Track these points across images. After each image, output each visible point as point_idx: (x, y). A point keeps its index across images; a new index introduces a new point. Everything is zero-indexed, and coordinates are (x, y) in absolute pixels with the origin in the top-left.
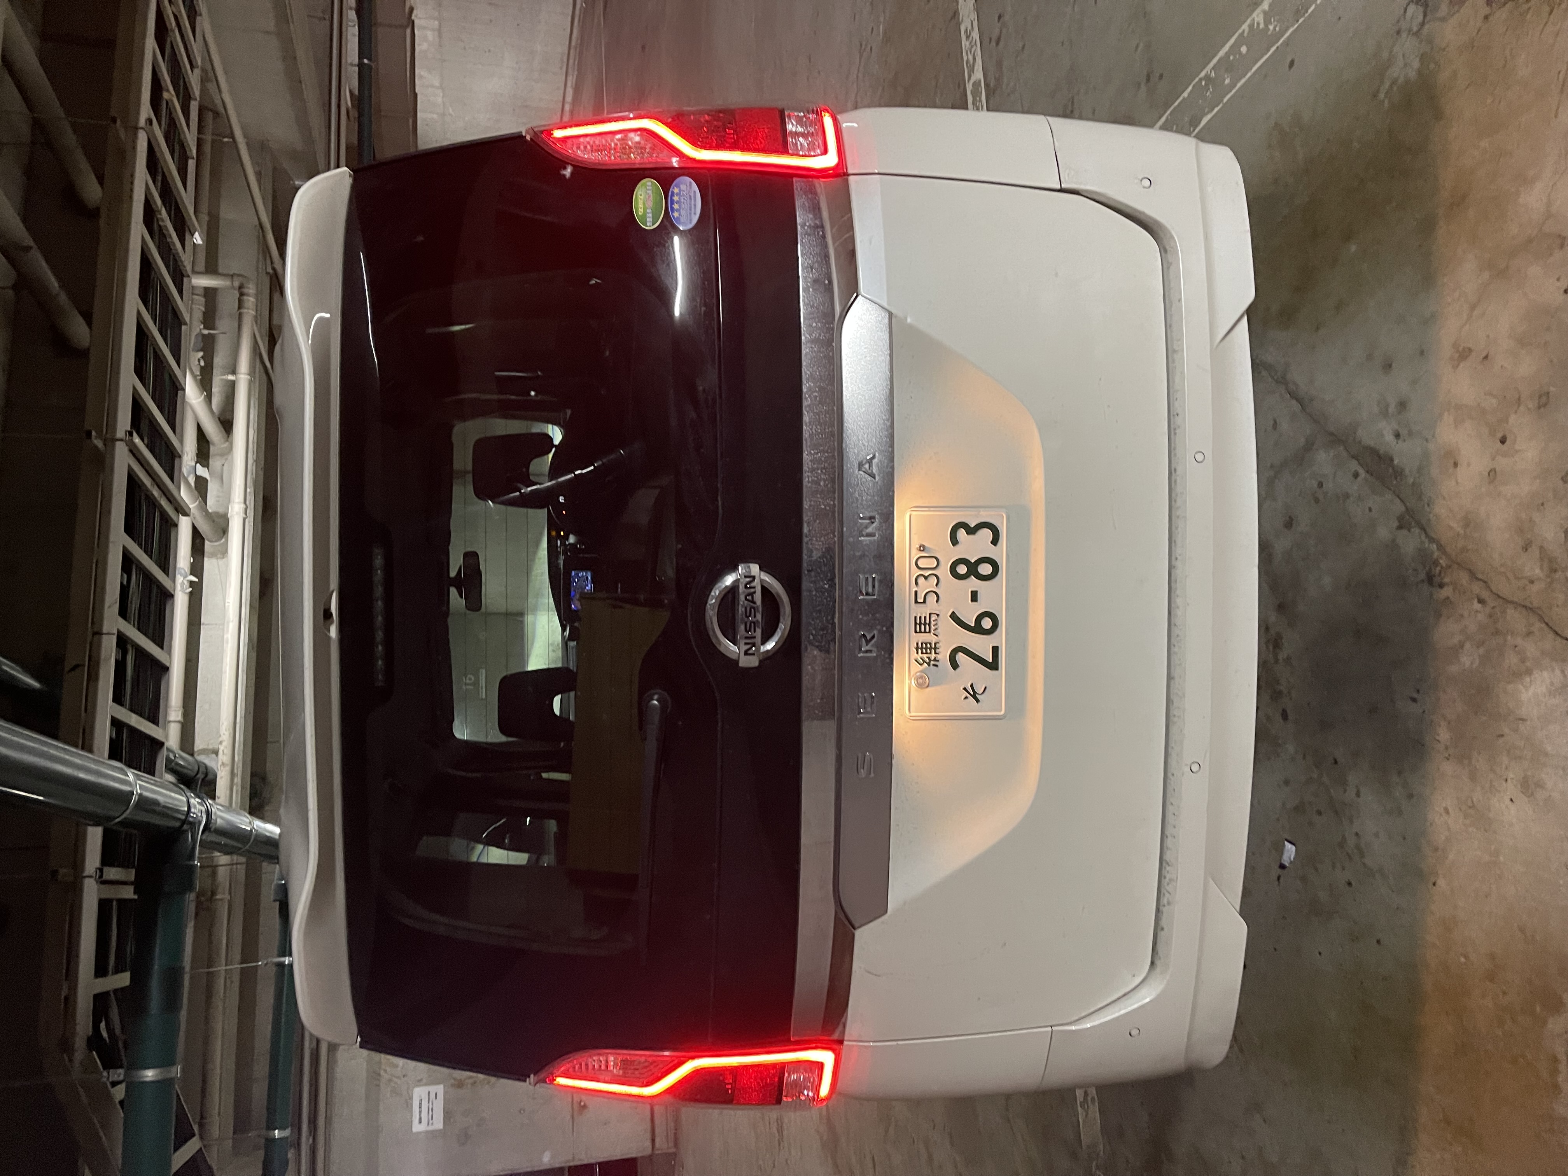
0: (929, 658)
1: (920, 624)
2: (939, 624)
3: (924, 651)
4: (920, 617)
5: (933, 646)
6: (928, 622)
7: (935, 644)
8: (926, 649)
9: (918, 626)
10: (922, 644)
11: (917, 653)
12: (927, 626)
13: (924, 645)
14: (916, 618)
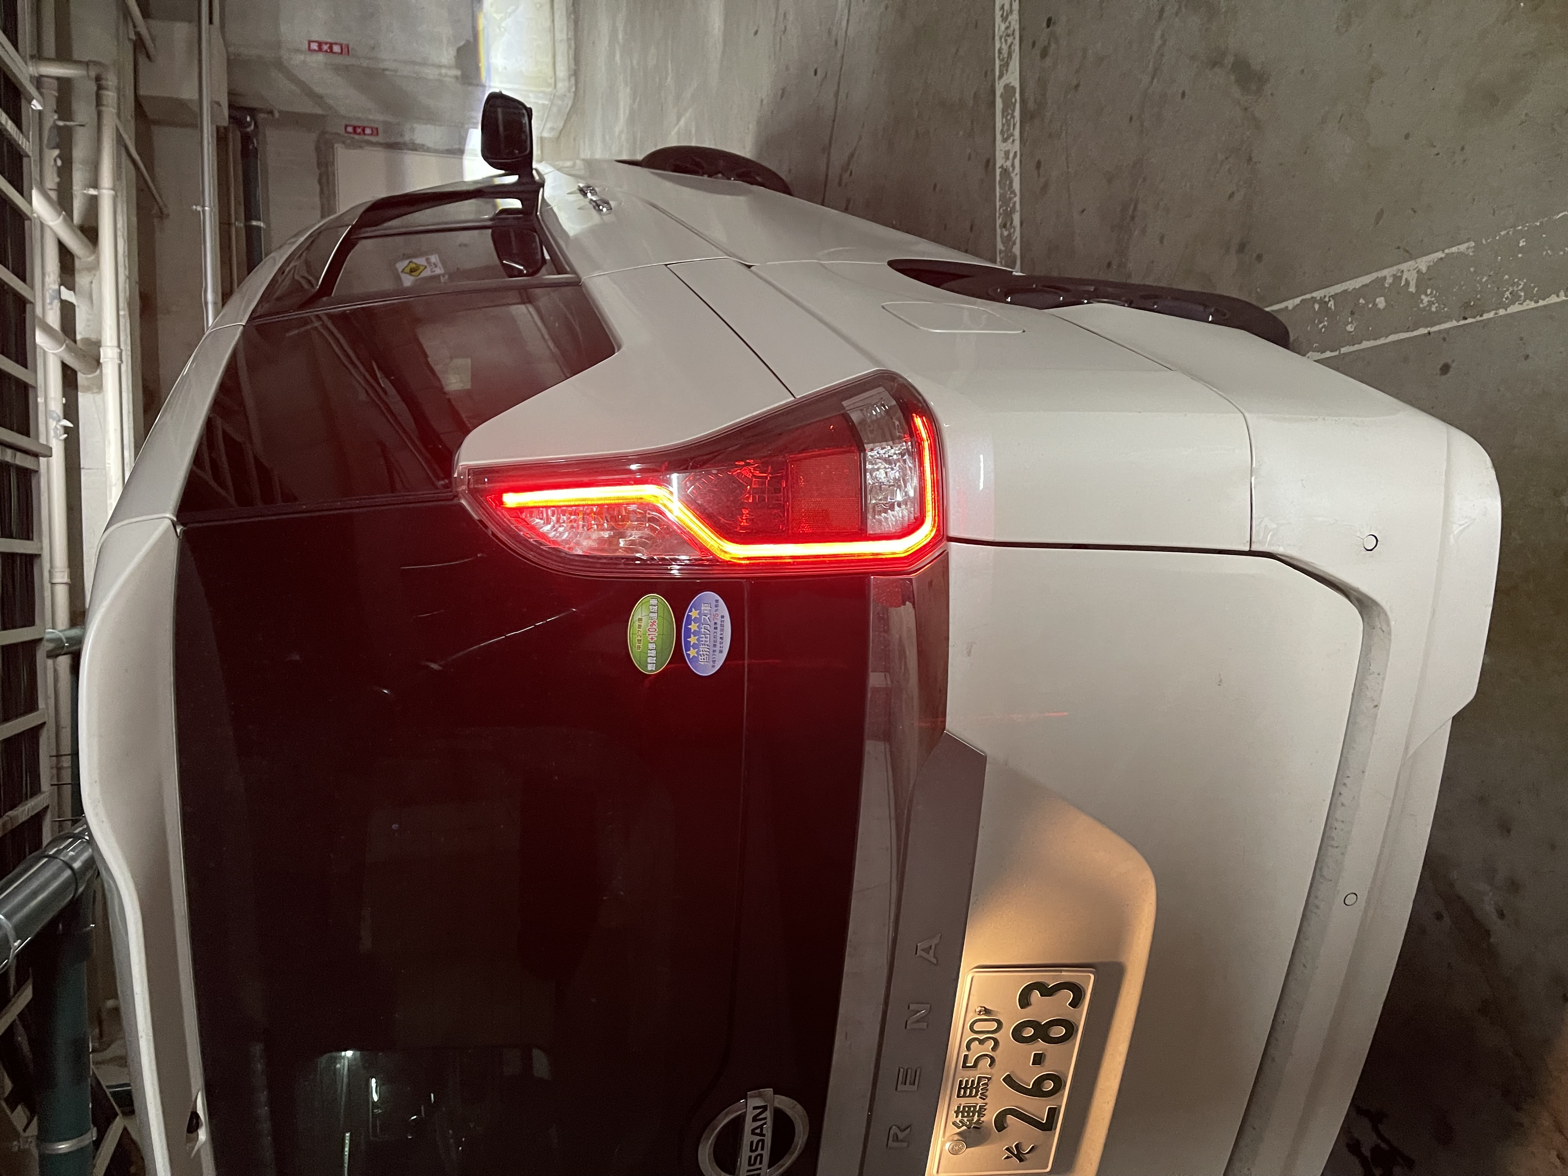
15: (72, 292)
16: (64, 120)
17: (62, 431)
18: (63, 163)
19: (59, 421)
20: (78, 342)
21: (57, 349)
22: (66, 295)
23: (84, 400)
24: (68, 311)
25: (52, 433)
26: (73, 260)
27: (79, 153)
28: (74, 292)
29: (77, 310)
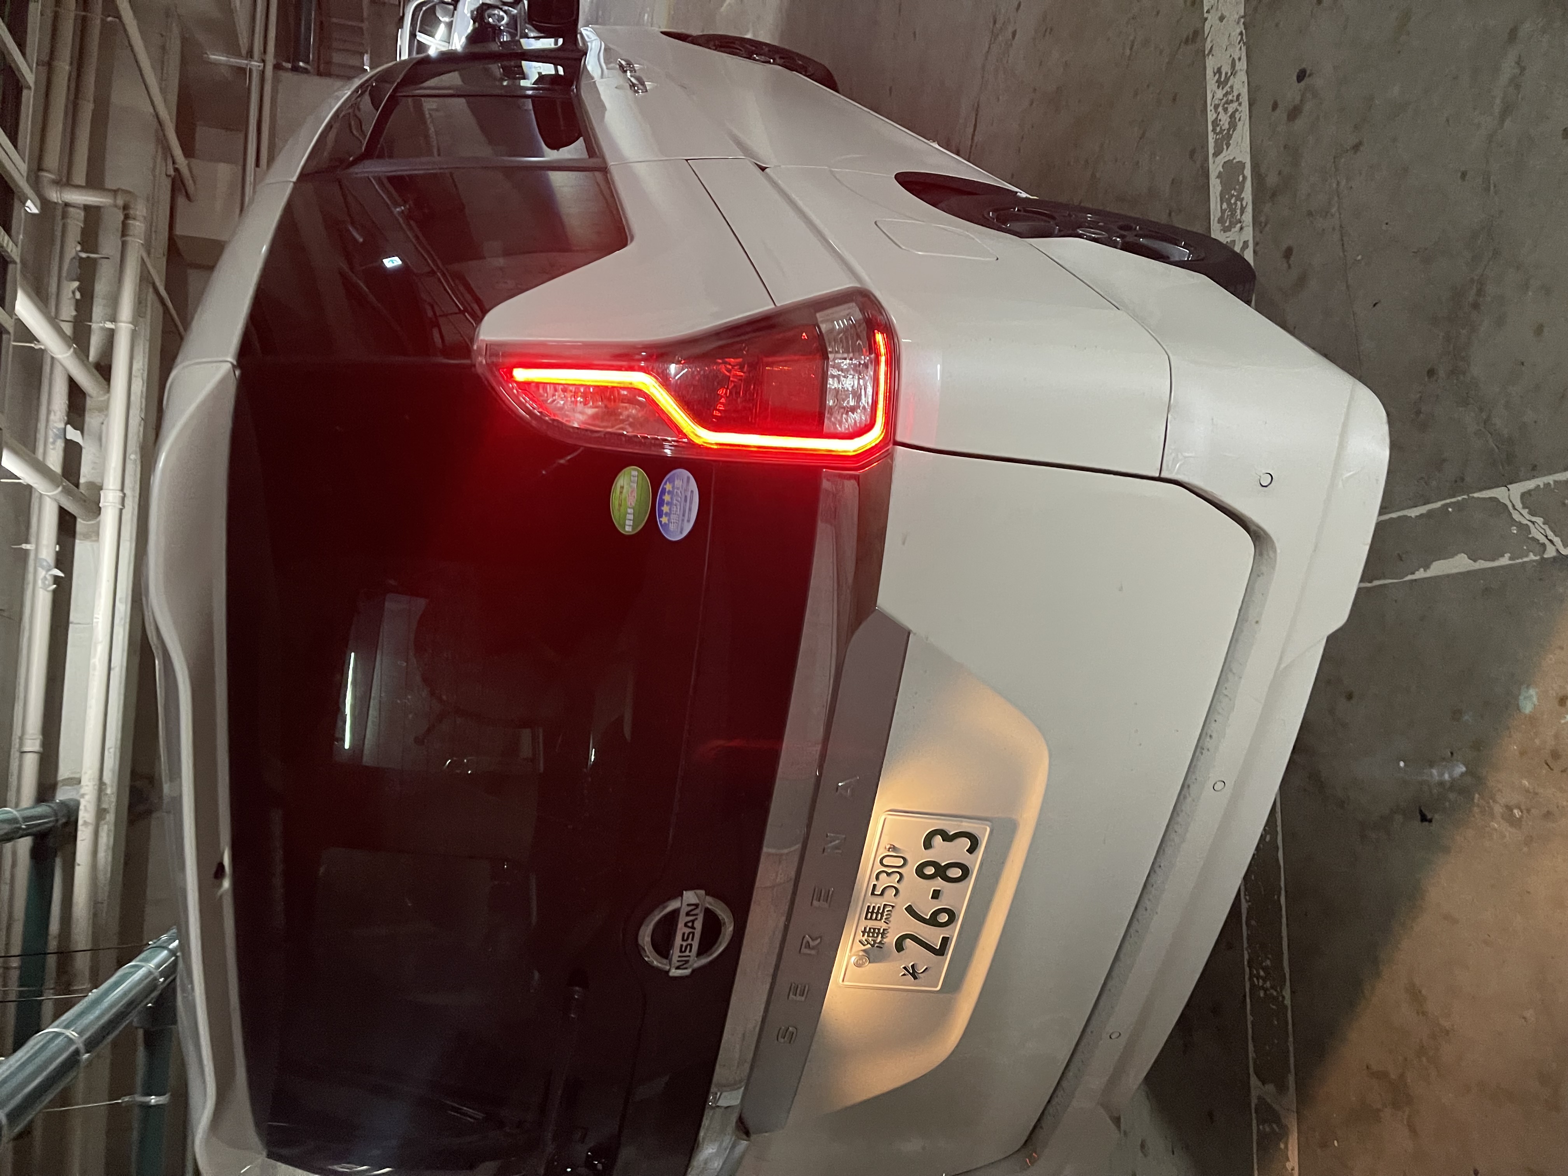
0: (874, 941)
1: (872, 913)
2: (893, 914)
3: (871, 935)
4: (874, 907)
5: (881, 931)
6: (881, 911)
7: (884, 930)
8: (873, 933)
9: (870, 914)
10: (870, 929)
11: (863, 936)
12: (880, 915)
13: (872, 930)
14: (869, 907)
15: (79, 432)
16: (86, 252)
17: (50, 580)
18: (82, 295)
19: (49, 570)
20: (81, 487)
21: (53, 491)
22: (73, 434)
23: (81, 547)
24: (72, 452)
25: (40, 583)
26: (85, 398)
27: (101, 288)
28: (82, 433)
29: (84, 451)
